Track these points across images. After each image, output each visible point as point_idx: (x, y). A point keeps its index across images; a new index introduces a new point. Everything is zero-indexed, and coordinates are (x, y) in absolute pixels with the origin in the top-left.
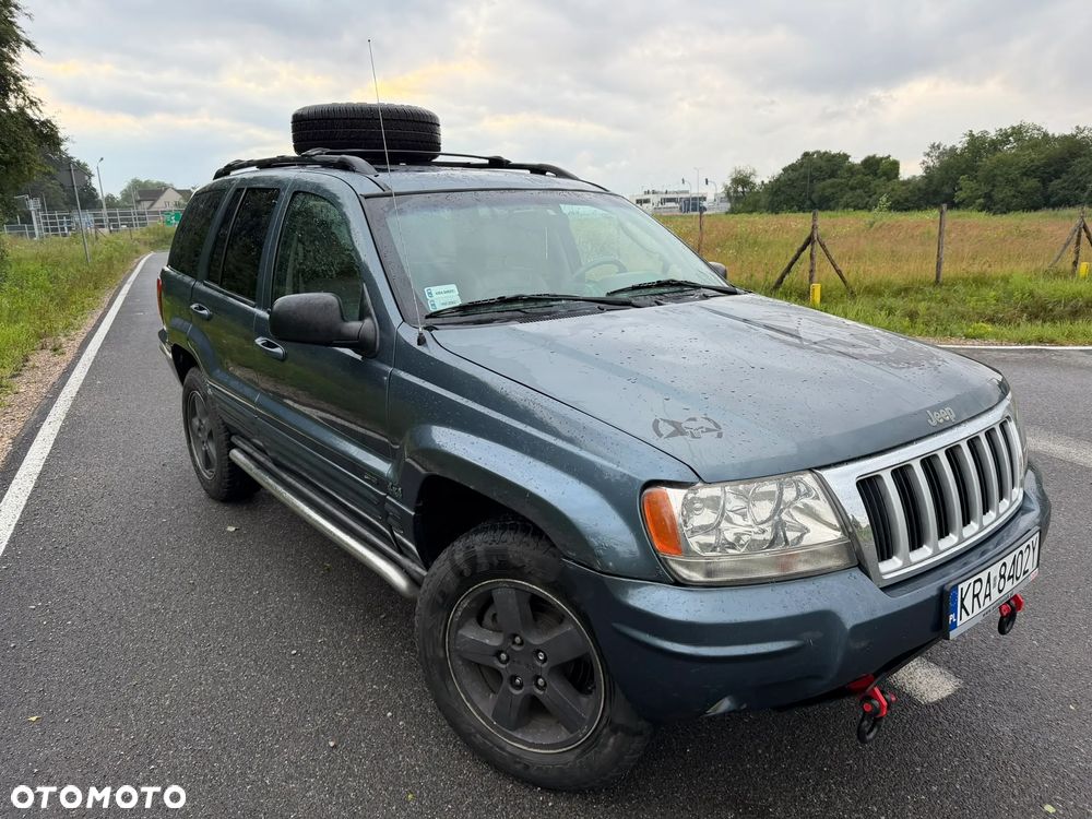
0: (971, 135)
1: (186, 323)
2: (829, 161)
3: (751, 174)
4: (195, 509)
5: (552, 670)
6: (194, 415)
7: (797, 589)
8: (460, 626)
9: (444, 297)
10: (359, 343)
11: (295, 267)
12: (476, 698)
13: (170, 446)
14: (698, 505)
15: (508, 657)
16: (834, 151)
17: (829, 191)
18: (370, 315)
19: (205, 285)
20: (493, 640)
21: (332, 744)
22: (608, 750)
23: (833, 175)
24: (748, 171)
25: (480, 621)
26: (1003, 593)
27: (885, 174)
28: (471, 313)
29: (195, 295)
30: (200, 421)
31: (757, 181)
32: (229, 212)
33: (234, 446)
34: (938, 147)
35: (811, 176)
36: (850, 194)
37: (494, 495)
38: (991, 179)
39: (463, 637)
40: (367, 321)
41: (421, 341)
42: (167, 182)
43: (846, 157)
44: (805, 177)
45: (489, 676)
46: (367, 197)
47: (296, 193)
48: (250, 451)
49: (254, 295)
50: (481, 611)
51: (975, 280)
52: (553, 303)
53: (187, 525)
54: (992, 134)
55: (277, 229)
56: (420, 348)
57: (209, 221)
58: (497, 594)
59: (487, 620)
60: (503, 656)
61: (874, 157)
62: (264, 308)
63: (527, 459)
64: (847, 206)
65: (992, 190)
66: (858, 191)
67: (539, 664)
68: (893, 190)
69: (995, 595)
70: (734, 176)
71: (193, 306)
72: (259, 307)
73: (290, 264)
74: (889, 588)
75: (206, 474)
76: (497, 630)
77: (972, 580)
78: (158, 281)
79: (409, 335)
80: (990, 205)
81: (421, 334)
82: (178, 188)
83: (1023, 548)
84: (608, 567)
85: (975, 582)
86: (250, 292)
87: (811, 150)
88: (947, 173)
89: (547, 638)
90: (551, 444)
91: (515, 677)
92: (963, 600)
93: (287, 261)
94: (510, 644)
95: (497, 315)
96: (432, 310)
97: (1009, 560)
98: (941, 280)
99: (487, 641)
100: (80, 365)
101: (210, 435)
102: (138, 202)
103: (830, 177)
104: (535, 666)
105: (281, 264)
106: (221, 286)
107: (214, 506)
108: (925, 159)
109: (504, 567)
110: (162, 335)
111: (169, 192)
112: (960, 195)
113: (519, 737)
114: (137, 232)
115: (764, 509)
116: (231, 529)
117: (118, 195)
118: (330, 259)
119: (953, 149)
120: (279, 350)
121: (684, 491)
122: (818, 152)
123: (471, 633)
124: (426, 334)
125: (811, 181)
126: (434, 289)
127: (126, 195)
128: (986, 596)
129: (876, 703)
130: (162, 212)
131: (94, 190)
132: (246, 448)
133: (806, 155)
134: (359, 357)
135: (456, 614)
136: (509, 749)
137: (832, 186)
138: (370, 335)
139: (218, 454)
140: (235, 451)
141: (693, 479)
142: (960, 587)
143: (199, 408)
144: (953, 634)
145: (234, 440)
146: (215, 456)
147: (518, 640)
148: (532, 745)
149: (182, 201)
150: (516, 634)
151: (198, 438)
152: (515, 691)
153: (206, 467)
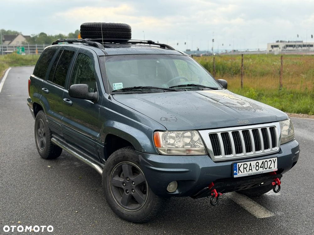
1: (40, 95)
4: (36, 161)
5: (136, 186)
6: (39, 128)
7: (189, 158)
8: (113, 177)
9: (118, 86)
10: (93, 99)
11: (78, 76)
12: (117, 198)
13: (27, 143)
15: (125, 185)
18: (97, 91)
19: (47, 82)
20: (122, 180)
21: (76, 212)
25: (119, 176)
26: (258, 171)
29: (43, 85)
30: (41, 130)
32: (57, 58)
33: (52, 137)
37: (122, 137)
39: (114, 179)
40: (96, 93)
41: (109, 98)
45: (120, 189)
46: (100, 56)
47: (79, 53)
48: (58, 138)
49: (64, 85)
50: (120, 172)
52: (151, 89)
53: (34, 165)
55: (73, 65)
56: (109, 100)
57: (50, 60)
58: (123, 167)
59: (121, 176)
60: (124, 184)
62: (67, 90)
63: (130, 127)
67: (133, 185)
69: (254, 171)
71: (43, 89)
72: (65, 89)
73: (76, 76)
74: (217, 162)
75: (41, 150)
76: (123, 178)
77: (243, 163)
78: (29, 80)
79: (106, 96)
81: (109, 96)
82: (24, 35)
84: (144, 151)
86: (63, 84)
89: (135, 178)
90: (136, 123)
91: (127, 190)
92: (239, 168)
93: (75, 75)
94: (126, 180)
95: (133, 92)
96: (114, 90)
99: (120, 180)
101: (44, 135)
102: (3, 41)
104: (132, 186)
105: (73, 75)
106: (53, 82)
107: (43, 160)
109: (125, 158)
110: (29, 100)
111: (19, 36)
113: (127, 208)
115: (187, 140)
116: (49, 166)
118: (88, 75)
120: (70, 102)
121: (163, 133)
123: (116, 178)
124: (111, 96)
126: (116, 84)
130: (15, 47)
132: (57, 137)
134: (93, 103)
135: (113, 173)
136: (124, 211)
138: (96, 96)
139: (46, 141)
140: (53, 138)
141: (165, 130)
142: (238, 164)
143: (41, 125)
144: (235, 176)
145: (53, 135)
146: (45, 142)
147: (128, 179)
148: (131, 210)
149: (26, 42)
150: (128, 178)
151: (40, 136)
152: (127, 194)
153: (42, 147)
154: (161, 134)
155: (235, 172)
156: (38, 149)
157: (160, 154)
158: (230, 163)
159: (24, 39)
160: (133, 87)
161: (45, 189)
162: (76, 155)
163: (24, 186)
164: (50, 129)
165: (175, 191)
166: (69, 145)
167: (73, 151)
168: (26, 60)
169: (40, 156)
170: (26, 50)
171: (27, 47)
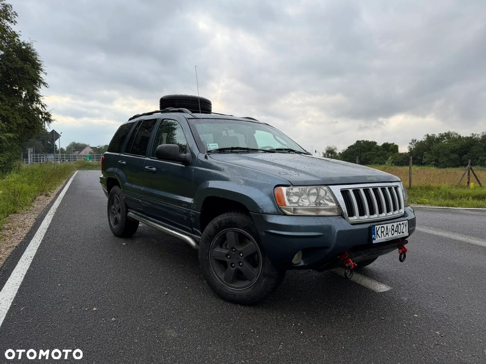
0: (428, 136)
1: (115, 169)
2: (368, 144)
3: (334, 149)
4: (110, 239)
5: (245, 259)
6: (113, 204)
7: (321, 219)
8: (214, 248)
9: (213, 146)
10: (185, 161)
12: (218, 274)
14: (291, 194)
15: (230, 257)
16: (370, 140)
17: (368, 157)
18: (188, 153)
19: (124, 154)
20: (225, 251)
21: (166, 293)
22: (263, 284)
23: (370, 150)
24: (333, 148)
25: (221, 247)
26: (394, 236)
27: (392, 150)
28: (221, 151)
29: (120, 158)
30: (115, 206)
31: (337, 152)
33: (128, 212)
34: (415, 141)
35: (360, 150)
36: (377, 158)
37: (229, 198)
38: (437, 153)
39: (215, 250)
41: (206, 157)
42: (87, 144)
43: (375, 143)
44: (358, 151)
45: (223, 264)
46: (189, 119)
47: (163, 119)
49: (145, 153)
50: (222, 242)
51: (426, 188)
53: (108, 243)
54: (437, 135)
56: (205, 160)
58: (228, 234)
59: (224, 246)
60: (229, 256)
61: (387, 143)
62: (149, 157)
64: (376, 163)
65: (438, 159)
66: (382, 157)
67: (241, 257)
68: (396, 157)
69: (390, 235)
70: (327, 149)
71: (119, 162)
72: (147, 157)
74: (353, 224)
75: (114, 227)
76: (227, 249)
77: (381, 226)
79: (201, 157)
80: (437, 164)
82: (91, 146)
83: (401, 223)
84: (263, 212)
85: (382, 227)
87: (360, 140)
88: (418, 150)
89: (243, 248)
91: (233, 263)
92: (377, 232)
94: (231, 252)
96: (209, 150)
97: (395, 224)
98: (411, 187)
99: (223, 252)
100: (57, 200)
101: (119, 211)
102: (74, 151)
103: (368, 151)
104: (239, 258)
105: (156, 142)
106: (131, 153)
107: (117, 238)
108: (410, 145)
109: (230, 224)
111: (87, 148)
112: (425, 160)
113: (233, 285)
114: (72, 163)
115: (313, 199)
116: (124, 244)
117: (65, 148)
119: (421, 141)
120: (154, 169)
121: (287, 188)
122: (363, 141)
123: (218, 250)
124: (207, 155)
125: (361, 153)
126: (210, 145)
127: (68, 148)
128: (386, 234)
129: (350, 264)
130: (84, 156)
131: (56, 146)
133: (358, 142)
134: (184, 166)
135: (213, 243)
136: (229, 290)
137: (369, 154)
138: (188, 158)
139: (121, 217)
140: (130, 213)
141: (290, 184)
142: (376, 226)
143: (115, 201)
144: (374, 242)
145: (129, 210)
146: (120, 219)
147: (234, 250)
148: (237, 288)
149: (92, 152)
150: (234, 248)
151: (113, 213)
152: (232, 269)
153: (115, 224)
154: (284, 189)
155: (373, 236)
156: (111, 226)
157: (285, 214)
158: (367, 226)
159: (91, 150)
160: (230, 147)
161: (123, 267)
162: (159, 227)
163: (98, 264)
164: (126, 204)
165: (300, 263)
166: (149, 218)
167: (155, 224)
168: (92, 165)
169: (112, 235)
170: (93, 158)
171: (94, 156)
